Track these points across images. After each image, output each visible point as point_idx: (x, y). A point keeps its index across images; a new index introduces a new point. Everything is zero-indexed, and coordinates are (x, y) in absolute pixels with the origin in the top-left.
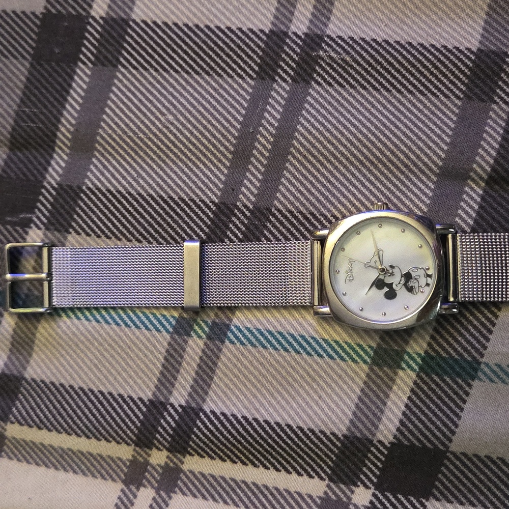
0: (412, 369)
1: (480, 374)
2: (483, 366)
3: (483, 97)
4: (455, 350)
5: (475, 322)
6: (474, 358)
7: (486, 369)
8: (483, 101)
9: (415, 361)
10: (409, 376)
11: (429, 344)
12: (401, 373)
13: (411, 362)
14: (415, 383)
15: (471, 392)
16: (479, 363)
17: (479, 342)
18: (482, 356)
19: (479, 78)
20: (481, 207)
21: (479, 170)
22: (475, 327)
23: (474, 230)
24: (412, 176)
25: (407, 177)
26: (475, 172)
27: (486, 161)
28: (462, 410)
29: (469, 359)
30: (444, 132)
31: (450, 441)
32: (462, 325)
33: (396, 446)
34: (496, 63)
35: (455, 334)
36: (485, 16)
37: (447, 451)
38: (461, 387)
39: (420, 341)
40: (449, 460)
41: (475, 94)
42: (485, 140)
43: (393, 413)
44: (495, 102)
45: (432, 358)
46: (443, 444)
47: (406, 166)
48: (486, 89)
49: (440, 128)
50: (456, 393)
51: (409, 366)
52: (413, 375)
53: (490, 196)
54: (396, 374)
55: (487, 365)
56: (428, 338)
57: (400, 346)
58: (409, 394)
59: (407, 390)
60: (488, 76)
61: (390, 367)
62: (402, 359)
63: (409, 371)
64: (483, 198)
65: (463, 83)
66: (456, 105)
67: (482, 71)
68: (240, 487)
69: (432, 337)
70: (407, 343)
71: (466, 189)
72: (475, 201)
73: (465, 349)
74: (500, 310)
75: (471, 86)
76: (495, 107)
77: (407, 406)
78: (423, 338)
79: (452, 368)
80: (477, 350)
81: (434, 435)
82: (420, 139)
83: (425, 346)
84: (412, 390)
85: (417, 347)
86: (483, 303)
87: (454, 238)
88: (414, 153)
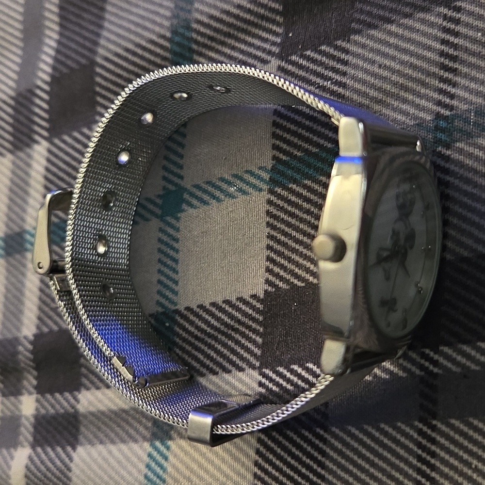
33: (38, 337)
54: (25, 258)
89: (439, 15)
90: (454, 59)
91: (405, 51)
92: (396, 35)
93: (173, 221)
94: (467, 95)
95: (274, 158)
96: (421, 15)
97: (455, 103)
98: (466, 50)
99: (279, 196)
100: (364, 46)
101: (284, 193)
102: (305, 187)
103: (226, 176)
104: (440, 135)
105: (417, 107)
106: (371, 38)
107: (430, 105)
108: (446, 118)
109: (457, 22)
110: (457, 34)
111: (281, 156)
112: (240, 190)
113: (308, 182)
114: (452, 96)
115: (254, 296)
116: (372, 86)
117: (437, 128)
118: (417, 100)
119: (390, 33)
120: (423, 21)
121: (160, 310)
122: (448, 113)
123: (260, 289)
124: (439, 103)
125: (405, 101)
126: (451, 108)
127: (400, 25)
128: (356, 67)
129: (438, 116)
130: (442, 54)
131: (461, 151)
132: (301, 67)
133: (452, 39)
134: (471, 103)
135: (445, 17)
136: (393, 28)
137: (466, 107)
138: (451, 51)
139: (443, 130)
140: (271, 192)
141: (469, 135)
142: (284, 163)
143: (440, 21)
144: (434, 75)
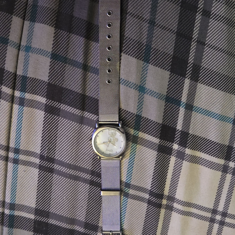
0: (138, 133)
1: (140, 114)
2: (137, 114)
3: (59, 111)
4: (133, 121)
5: (125, 115)
6: (135, 116)
7: (138, 113)
8: (60, 111)
9: (136, 132)
10: (140, 134)
11: (131, 128)
12: (139, 136)
13: (136, 133)
14: (142, 132)
15: (145, 117)
16: (137, 115)
17: (130, 115)
18: (134, 114)
19: (53, 112)
20: (91, 113)
21: (80, 113)
22: (126, 115)
23: (98, 115)
24: (82, 132)
25: (82, 133)
26: (81, 114)
27: (78, 112)
28: (150, 120)
29: (135, 117)
30: (69, 123)
31: (159, 123)
32: (125, 119)
33: (161, 138)
34: (49, 107)
35: (128, 121)
36: (34, 109)
37: (162, 124)
38: (144, 120)
39: (130, 131)
40: (165, 123)
41: (58, 113)
42: (71, 111)
43: (151, 138)
44: (60, 108)
45: (135, 128)
46: (160, 125)
47: (79, 133)
48: (56, 110)
49: (68, 124)
50: (145, 121)
51: (137, 134)
52: (140, 132)
53: (88, 110)
54: (140, 137)
55: (137, 113)
56: (129, 128)
57: (131, 136)
58: (145, 134)
59: (144, 134)
60: (52, 110)
61: (138, 139)
62: (135, 136)
63: (139, 134)
64: (88, 112)
65: (54, 116)
66: (61, 119)
67: (51, 111)
68: (173, 180)
69: (129, 127)
70: (131, 134)
71: (86, 116)
72: (89, 114)
73: (133, 118)
74: (121, 109)
75: (55, 114)
76: (61, 108)
77: (149, 135)
78: (129, 130)
79: (138, 122)
80: (133, 115)
81: (157, 128)
82: (71, 129)
83: (131, 129)
84: (145, 133)
85: (132, 131)
86: (119, 113)
87: (100, 121)
88: (75, 131)
89: (128, 16)
90: (138, 16)
91: (133, 25)
92: (129, 26)
93: (147, 90)
94: (147, 16)
95: (142, 61)
96: (127, 20)
97: (147, 19)
98: (138, 13)
99: (151, 62)
100: (128, 33)
101: (151, 60)
102: (152, 55)
103: (141, 73)
104: (152, 24)
105: (145, 26)
106: (127, 31)
107: (146, 24)
108: (150, 22)
109: (131, 13)
110: (134, 14)
111: (142, 59)
112: (146, 71)
113: (151, 54)
114: (146, 19)
115: (170, 75)
116: (137, 34)
117: (151, 24)
118: (143, 26)
119: (128, 27)
120: (128, 20)
121: (165, 100)
122: (149, 21)
123: (169, 73)
124: (146, 22)
125: (142, 29)
126: (148, 20)
127: (127, 25)
128: (131, 36)
129: (148, 23)
130: (136, 18)
131: (157, 21)
132: (126, 48)
133: (134, 15)
134: (149, 16)
135: (129, 15)
136: (127, 26)
137: (149, 17)
138: (137, 16)
139: (152, 23)
140: (149, 63)
141: (155, 18)
142: (144, 59)
143: (130, 16)
144: (140, 21)
